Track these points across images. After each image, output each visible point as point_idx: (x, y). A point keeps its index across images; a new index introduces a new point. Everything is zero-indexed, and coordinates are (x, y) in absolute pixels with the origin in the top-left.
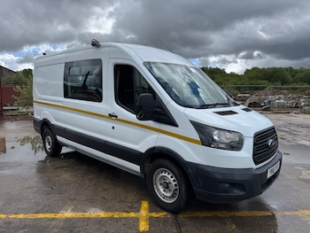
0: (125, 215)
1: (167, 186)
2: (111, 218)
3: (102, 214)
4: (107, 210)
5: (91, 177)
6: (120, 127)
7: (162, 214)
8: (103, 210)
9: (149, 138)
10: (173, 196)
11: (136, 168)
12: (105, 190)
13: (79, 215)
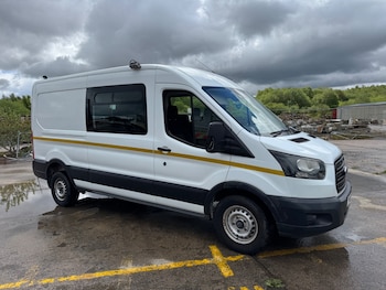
0: (198, 262)
1: (241, 226)
2: (185, 267)
3: (172, 265)
4: (175, 259)
5: (132, 226)
6: (173, 163)
7: (239, 257)
8: (170, 260)
9: (215, 173)
10: (250, 236)
11: (200, 209)
12: (159, 238)
13: (144, 268)
